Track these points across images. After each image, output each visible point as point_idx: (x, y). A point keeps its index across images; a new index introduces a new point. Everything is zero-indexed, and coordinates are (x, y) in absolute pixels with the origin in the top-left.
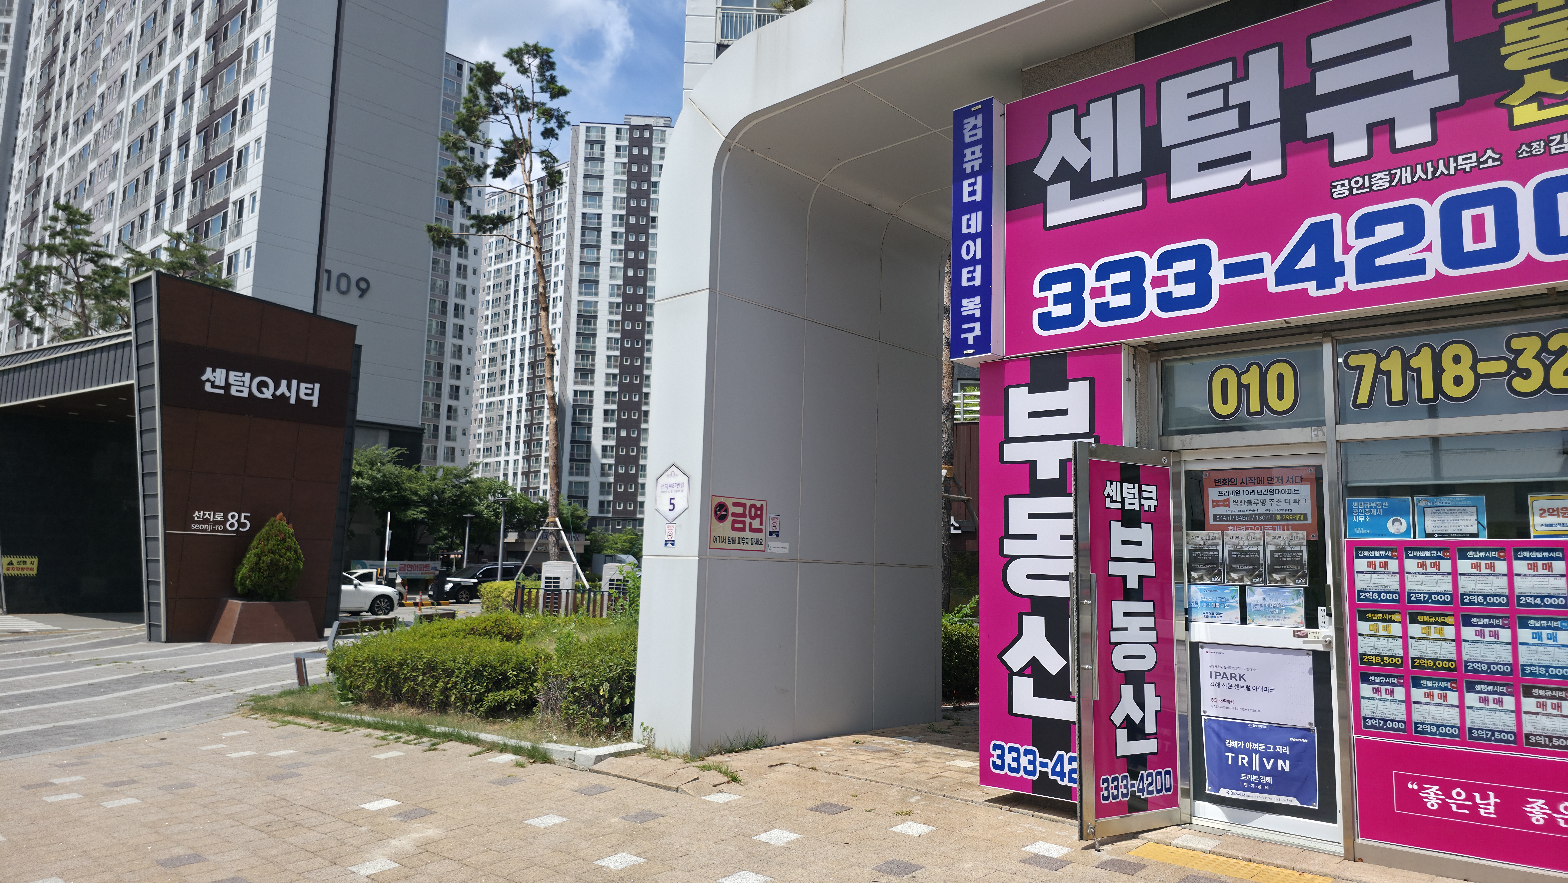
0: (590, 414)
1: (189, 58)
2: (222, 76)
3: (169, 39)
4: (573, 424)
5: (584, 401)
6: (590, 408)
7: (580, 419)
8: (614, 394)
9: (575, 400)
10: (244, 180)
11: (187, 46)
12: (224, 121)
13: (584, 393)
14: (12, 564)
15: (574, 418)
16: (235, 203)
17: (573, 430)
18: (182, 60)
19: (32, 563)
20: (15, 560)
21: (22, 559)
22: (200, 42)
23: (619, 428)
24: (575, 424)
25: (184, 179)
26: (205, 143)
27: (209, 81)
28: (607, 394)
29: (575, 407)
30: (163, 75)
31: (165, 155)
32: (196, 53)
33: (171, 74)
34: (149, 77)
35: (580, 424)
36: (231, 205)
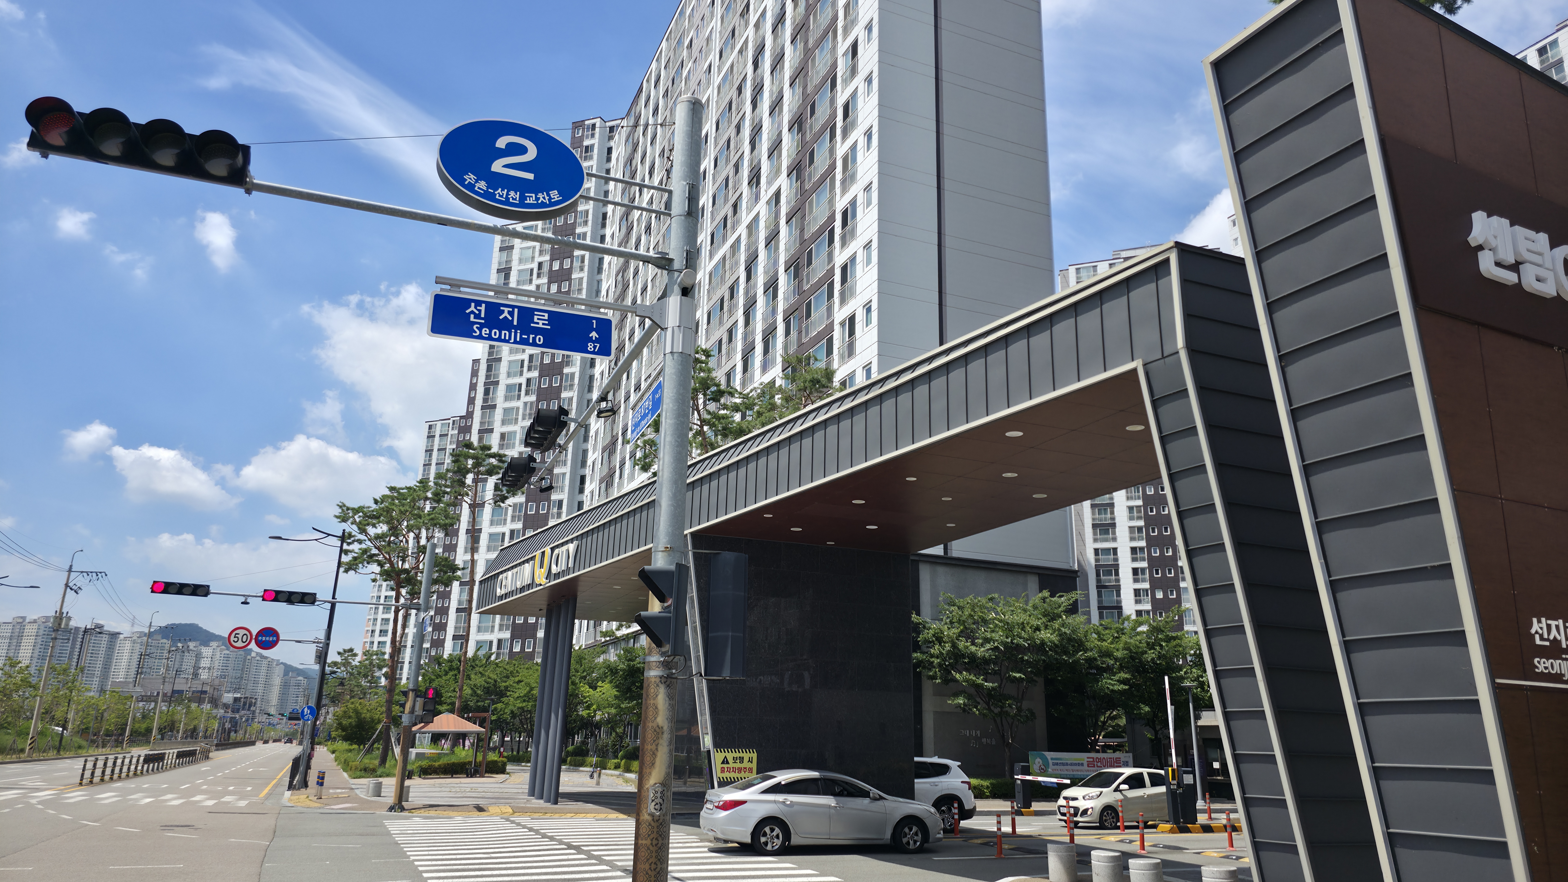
0: (1117, 574)
1: (768, 202)
2: (811, 204)
3: (744, 195)
4: (1098, 587)
5: (1108, 560)
6: (1116, 568)
7: (1106, 581)
8: (1142, 549)
9: (1097, 560)
10: (853, 294)
11: (766, 191)
12: (818, 247)
13: (1106, 551)
14: (728, 763)
15: (1098, 580)
16: (842, 324)
17: (1099, 595)
18: (762, 207)
19: (750, 761)
20: (730, 756)
21: (738, 755)
22: (783, 181)
23: (1153, 588)
24: (1100, 587)
25: (775, 321)
26: (796, 275)
27: (797, 213)
28: (1134, 550)
29: (1098, 568)
30: (742, 230)
31: (750, 305)
32: (777, 195)
33: (749, 227)
34: (724, 239)
35: (1106, 587)
36: (837, 328)
